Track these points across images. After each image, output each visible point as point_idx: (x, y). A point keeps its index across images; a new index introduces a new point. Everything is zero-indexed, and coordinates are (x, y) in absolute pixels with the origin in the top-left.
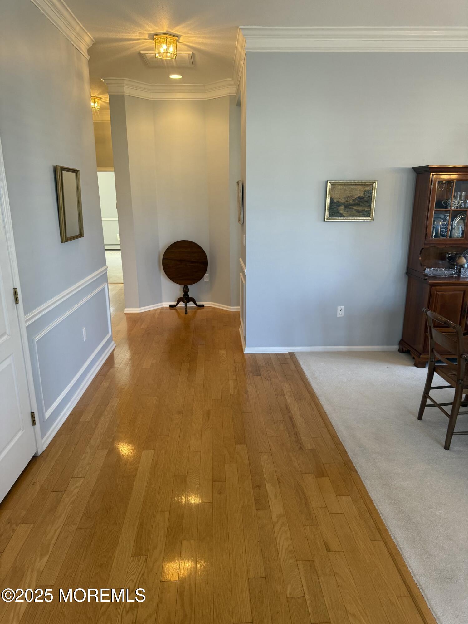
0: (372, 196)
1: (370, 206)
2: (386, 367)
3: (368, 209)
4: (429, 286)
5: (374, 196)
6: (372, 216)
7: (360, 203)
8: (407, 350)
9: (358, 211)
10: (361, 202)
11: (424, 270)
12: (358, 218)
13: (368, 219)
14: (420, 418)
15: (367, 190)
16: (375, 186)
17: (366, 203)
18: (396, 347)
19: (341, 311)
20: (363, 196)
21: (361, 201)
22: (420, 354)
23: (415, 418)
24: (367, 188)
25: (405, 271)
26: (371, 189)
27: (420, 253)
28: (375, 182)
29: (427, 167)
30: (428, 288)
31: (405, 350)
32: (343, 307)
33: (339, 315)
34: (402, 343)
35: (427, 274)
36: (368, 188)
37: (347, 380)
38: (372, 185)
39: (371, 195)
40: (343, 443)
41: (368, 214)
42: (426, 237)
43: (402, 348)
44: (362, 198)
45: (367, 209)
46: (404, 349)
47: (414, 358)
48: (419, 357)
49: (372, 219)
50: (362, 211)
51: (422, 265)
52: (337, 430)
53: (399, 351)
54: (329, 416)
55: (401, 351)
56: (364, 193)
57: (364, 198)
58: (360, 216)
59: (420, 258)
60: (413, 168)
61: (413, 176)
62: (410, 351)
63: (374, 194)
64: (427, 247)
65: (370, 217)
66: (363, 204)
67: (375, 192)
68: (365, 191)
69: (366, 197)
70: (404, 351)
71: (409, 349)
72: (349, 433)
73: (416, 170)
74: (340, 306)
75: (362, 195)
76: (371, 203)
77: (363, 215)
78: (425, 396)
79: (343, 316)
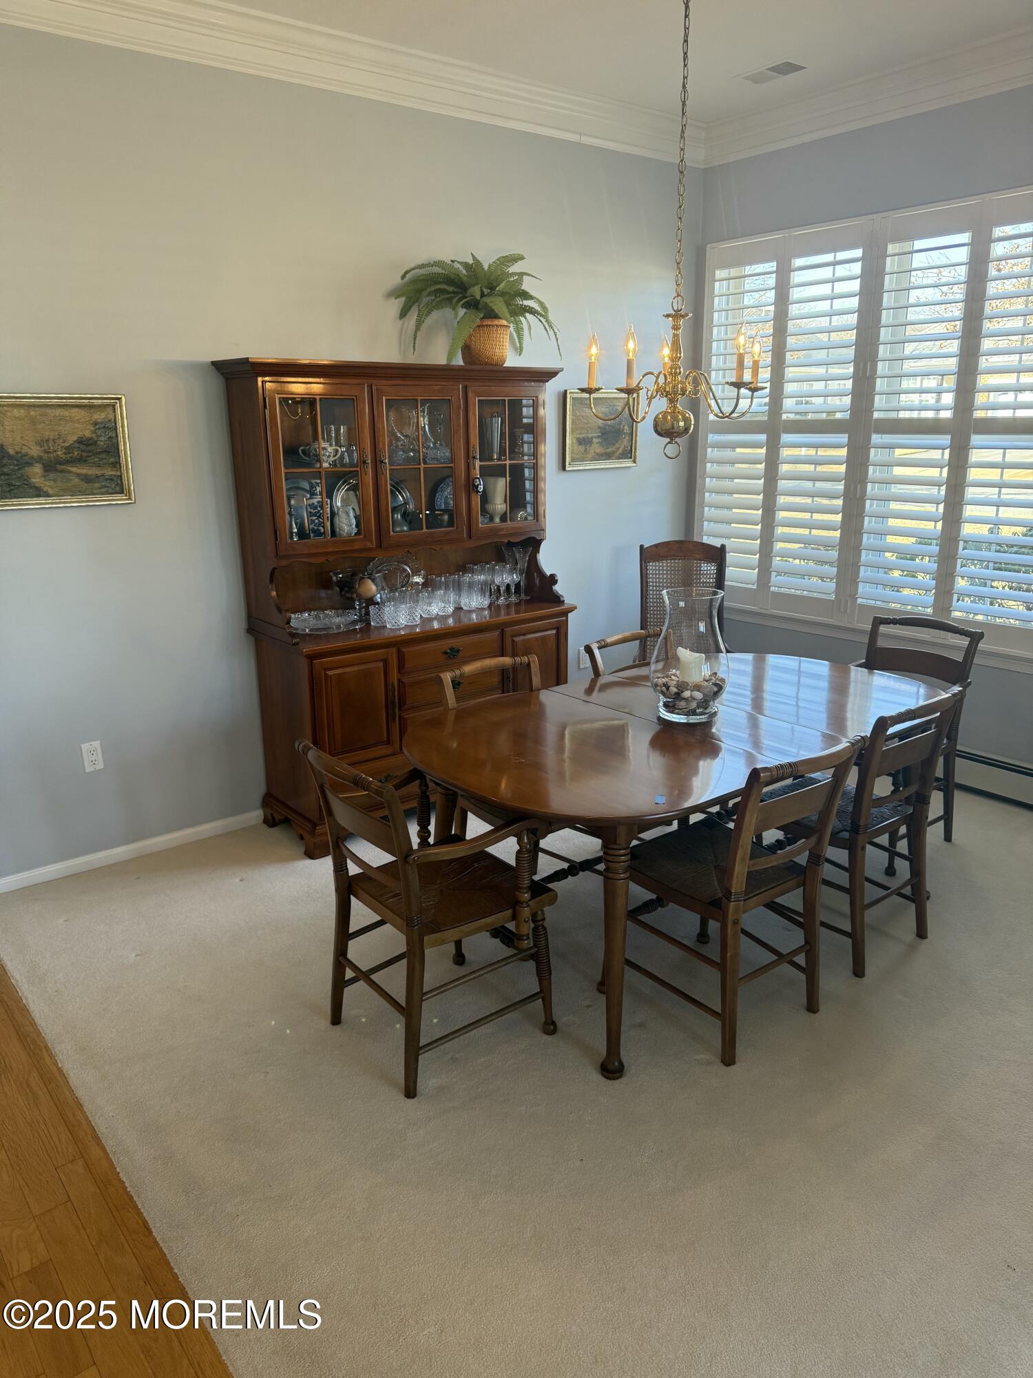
0: (117, 436)
1: (117, 464)
2: (237, 880)
3: (113, 473)
4: (305, 659)
5: (124, 437)
6: (129, 489)
7: (87, 457)
8: (282, 818)
9: (87, 479)
10: (90, 454)
11: (288, 622)
12: (91, 497)
13: (119, 499)
14: (336, 1019)
15: (99, 420)
16: (123, 411)
17: (104, 456)
18: (256, 815)
19: (92, 755)
20: (91, 439)
21: (89, 452)
22: (315, 825)
23: (324, 1021)
24: (99, 416)
25: (243, 625)
26: (112, 417)
27: (271, 581)
28: (119, 399)
29: (245, 361)
30: (303, 664)
31: (279, 820)
32: (97, 744)
33: (89, 769)
34: (270, 800)
35: (297, 629)
36: (103, 415)
37: (137, 956)
38: (111, 408)
39: (114, 435)
40: (135, 1198)
41: (117, 485)
42: (276, 540)
43: (272, 814)
44: (91, 441)
45: (110, 473)
46: (277, 817)
47: (302, 838)
48: (312, 832)
49: (130, 499)
50: (98, 477)
51: (280, 611)
52: (115, 1153)
53: (266, 821)
54: (88, 1107)
55: (270, 822)
56: (93, 428)
57: (96, 442)
58: (95, 491)
59: (274, 593)
60: (214, 363)
61: (216, 384)
62: (289, 819)
63: (123, 431)
64: (284, 563)
65: (123, 493)
66: (97, 460)
67: (123, 426)
68: (96, 423)
69: (103, 439)
70: (277, 821)
71: (289, 817)
72: (152, 1150)
73: (223, 368)
74: (89, 741)
75: (88, 434)
76: (119, 457)
77: (103, 490)
78: (340, 963)
79: (102, 767)
